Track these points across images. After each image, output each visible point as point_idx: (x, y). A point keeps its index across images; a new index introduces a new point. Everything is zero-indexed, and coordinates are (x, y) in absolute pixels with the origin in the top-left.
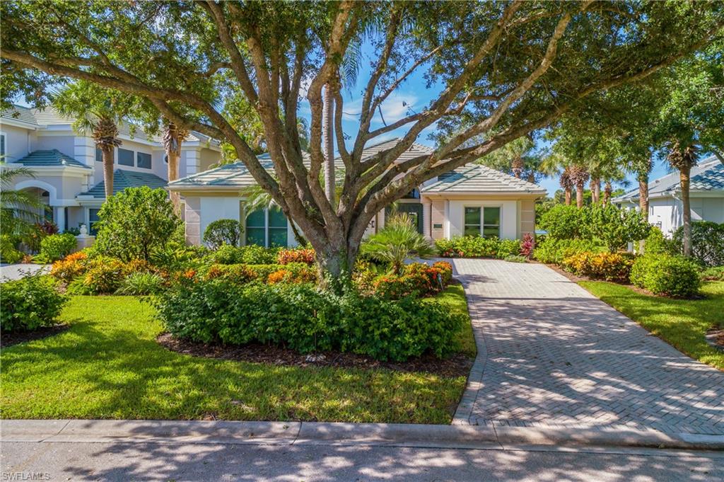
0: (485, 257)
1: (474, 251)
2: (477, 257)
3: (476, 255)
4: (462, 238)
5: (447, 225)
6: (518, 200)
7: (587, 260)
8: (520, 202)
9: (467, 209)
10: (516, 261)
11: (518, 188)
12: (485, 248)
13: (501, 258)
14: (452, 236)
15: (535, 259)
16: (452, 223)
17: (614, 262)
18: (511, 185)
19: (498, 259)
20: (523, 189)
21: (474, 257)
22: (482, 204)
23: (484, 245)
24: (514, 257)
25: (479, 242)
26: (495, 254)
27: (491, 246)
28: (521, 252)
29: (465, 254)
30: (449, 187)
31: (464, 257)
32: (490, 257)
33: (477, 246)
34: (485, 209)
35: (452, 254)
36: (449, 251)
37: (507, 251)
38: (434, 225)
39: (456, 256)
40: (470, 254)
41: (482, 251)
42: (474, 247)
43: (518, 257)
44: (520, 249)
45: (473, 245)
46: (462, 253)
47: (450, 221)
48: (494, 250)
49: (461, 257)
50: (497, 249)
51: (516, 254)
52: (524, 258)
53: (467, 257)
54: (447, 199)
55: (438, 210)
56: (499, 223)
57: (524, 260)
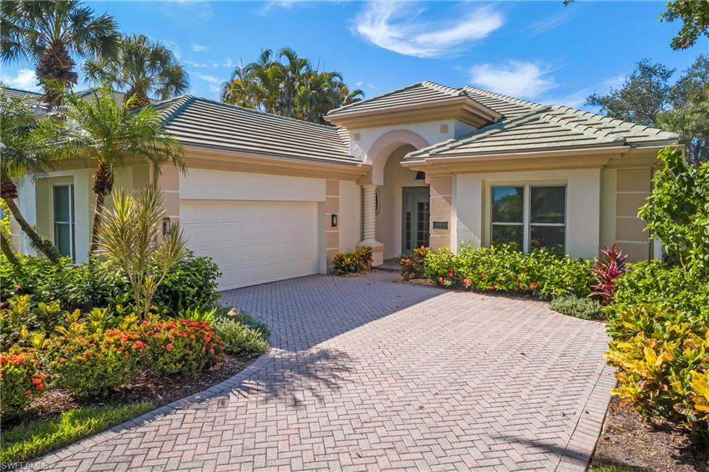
0: (518, 293)
1: (493, 278)
2: (501, 293)
3: (497, 287)
5: (454, 222)
6: (605, 167)
8: (613, 172)
9: (496, 192)
10: (568, 312)
11: (601, 137)
12: (518, 272)
13: (549, 299)
14: (460, 246)
16: (463, 219)
18: (589, 133)
19: (544, 300)
20: (611, 139)
21: (495, 292)
22: (527, 179)
23: (513, 267)
24: (572, 302)
25: (502, 261)
26: (539, 288)
27: (529, 269)
28: (593, 290)
29: (474, 284)
30: (452, 148)
31: (475, 289)
32: (528, 294)
33: (500, 268)
34: (534, 190)
35: (448, 283)
36: (444, 276)
37: (561, 284)
38: (434, 223)
39: (458, 286)
40: (483, 285)
41: (509, 279)
42: (493, 271)
43: (581, 303)
44: (595, 283)
45: (492, 264)
46: (468, 282)
47: (458, 216)
48: (534, 278)
49: (468, 290)
50: (541, 278)
51: (580, 294)
52: (591, 306)
53: (480, 291)
54: (452, 173)
55: (440, 194)
56: (562, 220)
57: (588, 311)
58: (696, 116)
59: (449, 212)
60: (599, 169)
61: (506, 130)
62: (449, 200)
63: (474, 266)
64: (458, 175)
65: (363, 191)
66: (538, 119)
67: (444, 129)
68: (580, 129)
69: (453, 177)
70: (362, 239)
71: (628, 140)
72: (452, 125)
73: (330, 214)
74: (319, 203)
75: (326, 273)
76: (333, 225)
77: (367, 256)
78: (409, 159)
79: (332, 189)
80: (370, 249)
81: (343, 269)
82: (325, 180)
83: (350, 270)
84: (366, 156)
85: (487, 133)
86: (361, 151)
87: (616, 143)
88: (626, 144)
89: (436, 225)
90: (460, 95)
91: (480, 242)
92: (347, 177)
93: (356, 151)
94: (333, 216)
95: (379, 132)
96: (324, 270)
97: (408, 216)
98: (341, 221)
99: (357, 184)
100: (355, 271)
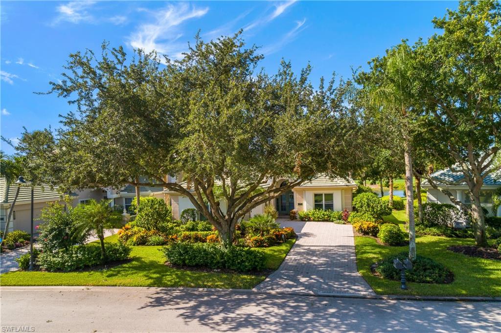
0: (324, 221)
1: (318, 217)
2: (320, 221)
3: (319, 219)
4: (312, 211)
5: (305, 203)
7: (361, 226)
8: (343, 191)
9: (316, 195)
10: (338, 223)
11: (341, 184)
12: (324, 216)
13: (332, 221)
14: (307, 210)
15: (349, 222)
16: (307, 202)
17: (372, 227)
21: (319, 221)
22: (323, 192)
23: (323, 214)
24: (338, 221)
26: (330, 219)
27: (327, 215)
28: (342, 218)
29: (313, 219)
31: (314, 220)
32: (327, 221)
33: (320, 215)
34: (325, 194)
35: (307, 220)
36: (305, 218)
37: (335, 218)
39: (309, 220)
40: (316, 219)
41: (322, 217)
43: (341, 221)
45: (318, 214)
46: (312, 219)
48: (329, 217)
49: (312, 221)
51: (340, 219)
52: (343, 222)
54: (304, 190)
55: (299, 195)
56: (333, 202)
59: (303, 201)
60: (340, 191)
62: (303, 197)
63: (313, 214)
64: (306, 192)
69: (304, 192)
88: (347, 186)
89: (297, 204)
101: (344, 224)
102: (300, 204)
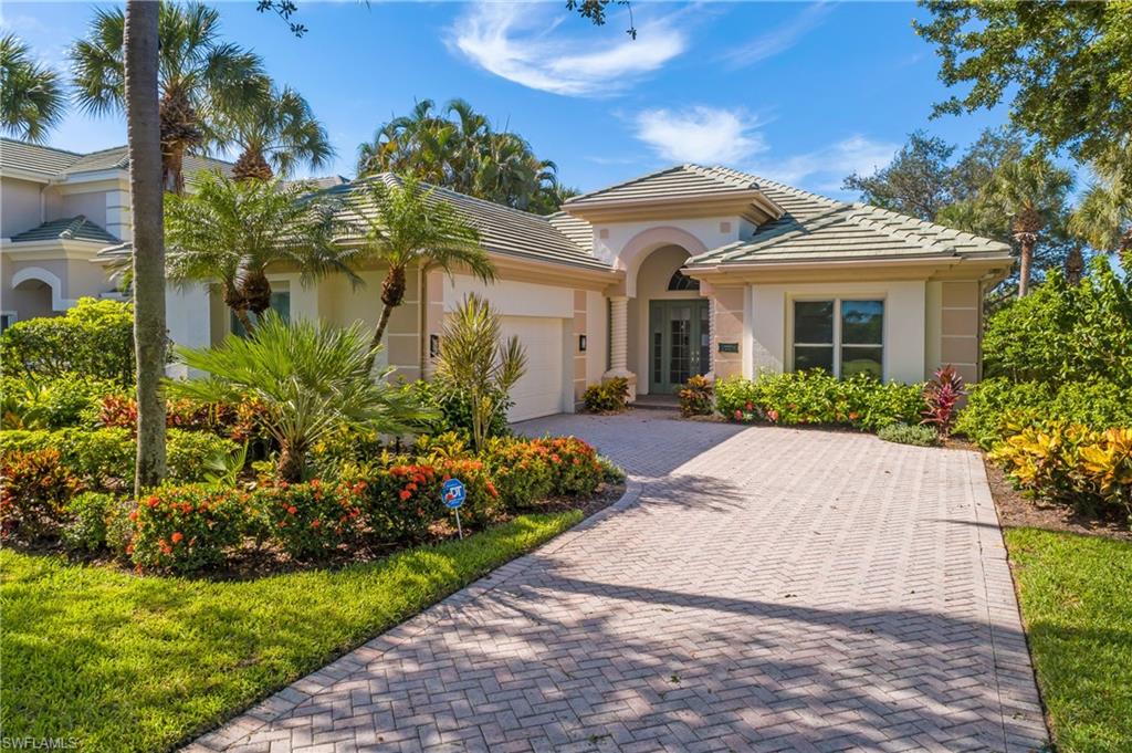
0: (834, 425)
1: (804, 409)
2: (814, 426)
3: (810, 419)
4: (780, 376)
5: (748, 344)
6: (931, 279)
8: (938, 285)
9: (799, 306)
10: (902, 440)
11: (927, 246)
12: (834, 401)
13: (873, 430)
14: (758, 372)
15: (962, 436)
16: (759, 340)
18: (913, 240)
19: (866, 431)
20: (939, 248)
21: (805, 425)
22: (838, 292)
23: (829, 395)
24: (904, 429)
25: (814, 389)
26: (860, 419)
27: (848, 397)
28: (924, 416)
29: (780, 417)
30: (748, 253)
31: (782, 422)
32: (847, 427)
33: (813, 397)
34: (847, 304)
35: (749, 416)
36: (743, 409)
37: (887, 412)
38: (720, 345)
39: (760, 420)
40: (793, 417)
41: (825, 409)
42: (805, 400)
43: (915, 430)
44: (927, 409)
45: (802, 393)
46: (773, 415)
47: (754, 336)
48: (854, 408)
49: (772, 424)
50: (864, 406)
51: (910, 422)
52: (928, 433)
53: (789, 425)
54: (747, 284)
55: (729, 308)
56: (880, 340)
57: (926, 439)
58: (988, 211)
59: (740, 331)
60: (924, 282)
61: (809, 233)
62: (740, 317)
63: (781, 394)
64: (754, 287)
65: (610, 304)
66: (844, 220)
67: (725, 228)
68: (901, 235)
69: (746, 288)
70: (609, 367)
71: (958, 250)
72: (736, 223)
73: (577, 335)
74: (565, 321)
75: (573, 411)
76: (582, 349)
77: (622, 388)
78: (692, 265)
79: (580, 303)
80: (625, 380)
81: (598, 405)
82: (572, 290)
83: (605, 407)
84: (617, 259)
85: (786, 236)
86: (609, 252)
87: (945, 253)
88: (956, 255)
89: (723, 348)
90: (750, 188)
91: (781, 367)
92: (594, 286)
93: (603, 252)
94: (582, 337)
95: (636, 228)
96: (571, 407)
97: (656, 339)
98: (589, 344)
99: (604, 295)
100: (611, 408)
101: (933, 443)
102: (731, 348)
